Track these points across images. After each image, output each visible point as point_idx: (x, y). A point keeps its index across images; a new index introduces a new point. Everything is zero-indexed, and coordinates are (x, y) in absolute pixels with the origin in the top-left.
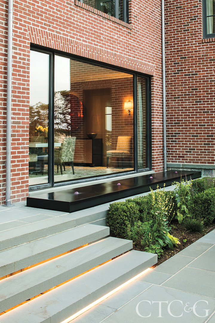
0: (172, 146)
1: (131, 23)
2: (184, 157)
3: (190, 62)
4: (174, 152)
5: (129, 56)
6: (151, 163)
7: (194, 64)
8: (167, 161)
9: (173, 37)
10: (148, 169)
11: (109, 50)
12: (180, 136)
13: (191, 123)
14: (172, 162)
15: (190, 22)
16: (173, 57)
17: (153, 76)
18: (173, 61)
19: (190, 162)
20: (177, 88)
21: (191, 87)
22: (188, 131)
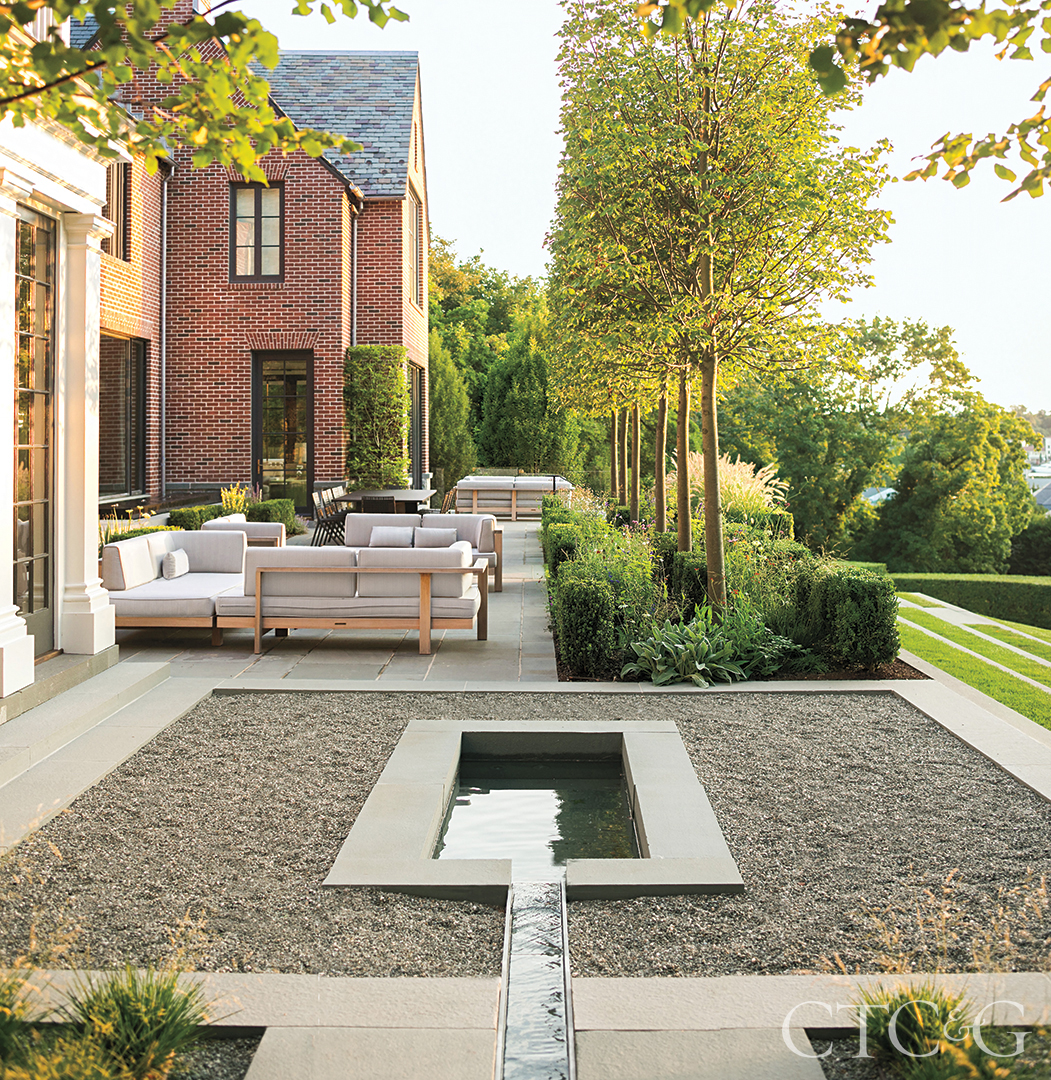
0: (173, 455)
1: (129, 260)
2: (194, 472)
3: (208, 319)
4: (177, 464)
5: (129, 313)
6: (144, 483)
7: (214, 323)
8: (167, 481)
9: (179, 274)
10: (140, 491)
11: (119, 312)
12: (188, 438)
13: (207, 417)
14: (173, 481)
15: (208, 254)
16: (178, 307)
17: (150, 341)
18: (178, 315)
19: (205, 480)
20: (184, 360)
21: (207, 359)
22: (201, 430)
